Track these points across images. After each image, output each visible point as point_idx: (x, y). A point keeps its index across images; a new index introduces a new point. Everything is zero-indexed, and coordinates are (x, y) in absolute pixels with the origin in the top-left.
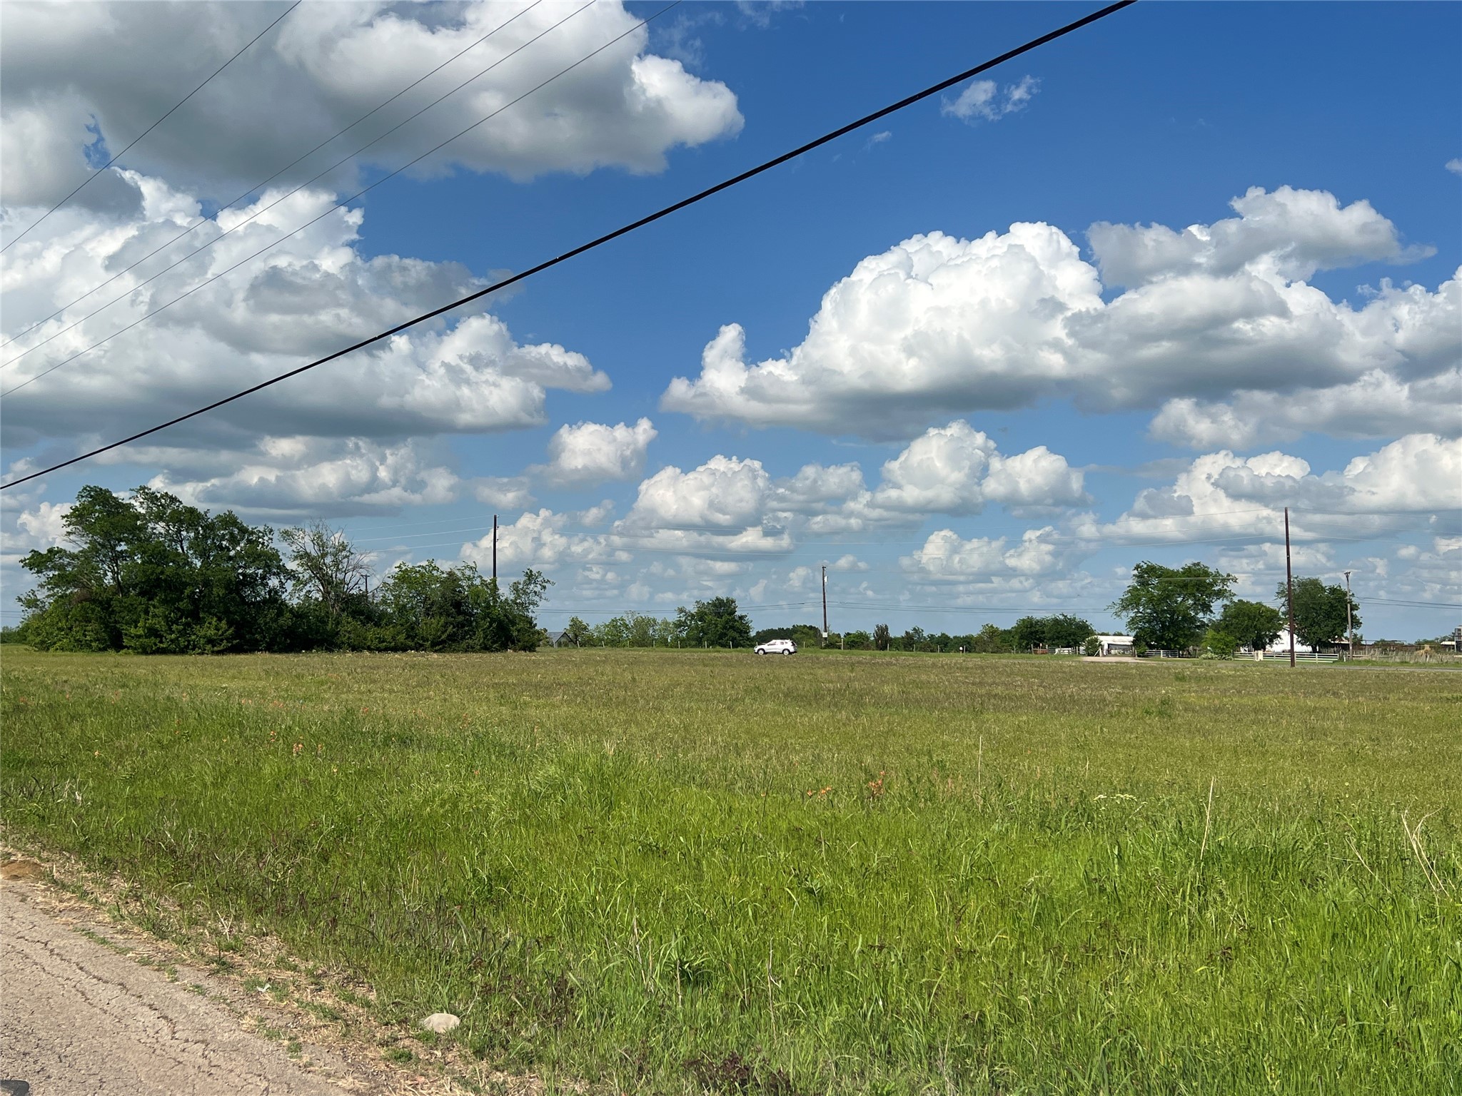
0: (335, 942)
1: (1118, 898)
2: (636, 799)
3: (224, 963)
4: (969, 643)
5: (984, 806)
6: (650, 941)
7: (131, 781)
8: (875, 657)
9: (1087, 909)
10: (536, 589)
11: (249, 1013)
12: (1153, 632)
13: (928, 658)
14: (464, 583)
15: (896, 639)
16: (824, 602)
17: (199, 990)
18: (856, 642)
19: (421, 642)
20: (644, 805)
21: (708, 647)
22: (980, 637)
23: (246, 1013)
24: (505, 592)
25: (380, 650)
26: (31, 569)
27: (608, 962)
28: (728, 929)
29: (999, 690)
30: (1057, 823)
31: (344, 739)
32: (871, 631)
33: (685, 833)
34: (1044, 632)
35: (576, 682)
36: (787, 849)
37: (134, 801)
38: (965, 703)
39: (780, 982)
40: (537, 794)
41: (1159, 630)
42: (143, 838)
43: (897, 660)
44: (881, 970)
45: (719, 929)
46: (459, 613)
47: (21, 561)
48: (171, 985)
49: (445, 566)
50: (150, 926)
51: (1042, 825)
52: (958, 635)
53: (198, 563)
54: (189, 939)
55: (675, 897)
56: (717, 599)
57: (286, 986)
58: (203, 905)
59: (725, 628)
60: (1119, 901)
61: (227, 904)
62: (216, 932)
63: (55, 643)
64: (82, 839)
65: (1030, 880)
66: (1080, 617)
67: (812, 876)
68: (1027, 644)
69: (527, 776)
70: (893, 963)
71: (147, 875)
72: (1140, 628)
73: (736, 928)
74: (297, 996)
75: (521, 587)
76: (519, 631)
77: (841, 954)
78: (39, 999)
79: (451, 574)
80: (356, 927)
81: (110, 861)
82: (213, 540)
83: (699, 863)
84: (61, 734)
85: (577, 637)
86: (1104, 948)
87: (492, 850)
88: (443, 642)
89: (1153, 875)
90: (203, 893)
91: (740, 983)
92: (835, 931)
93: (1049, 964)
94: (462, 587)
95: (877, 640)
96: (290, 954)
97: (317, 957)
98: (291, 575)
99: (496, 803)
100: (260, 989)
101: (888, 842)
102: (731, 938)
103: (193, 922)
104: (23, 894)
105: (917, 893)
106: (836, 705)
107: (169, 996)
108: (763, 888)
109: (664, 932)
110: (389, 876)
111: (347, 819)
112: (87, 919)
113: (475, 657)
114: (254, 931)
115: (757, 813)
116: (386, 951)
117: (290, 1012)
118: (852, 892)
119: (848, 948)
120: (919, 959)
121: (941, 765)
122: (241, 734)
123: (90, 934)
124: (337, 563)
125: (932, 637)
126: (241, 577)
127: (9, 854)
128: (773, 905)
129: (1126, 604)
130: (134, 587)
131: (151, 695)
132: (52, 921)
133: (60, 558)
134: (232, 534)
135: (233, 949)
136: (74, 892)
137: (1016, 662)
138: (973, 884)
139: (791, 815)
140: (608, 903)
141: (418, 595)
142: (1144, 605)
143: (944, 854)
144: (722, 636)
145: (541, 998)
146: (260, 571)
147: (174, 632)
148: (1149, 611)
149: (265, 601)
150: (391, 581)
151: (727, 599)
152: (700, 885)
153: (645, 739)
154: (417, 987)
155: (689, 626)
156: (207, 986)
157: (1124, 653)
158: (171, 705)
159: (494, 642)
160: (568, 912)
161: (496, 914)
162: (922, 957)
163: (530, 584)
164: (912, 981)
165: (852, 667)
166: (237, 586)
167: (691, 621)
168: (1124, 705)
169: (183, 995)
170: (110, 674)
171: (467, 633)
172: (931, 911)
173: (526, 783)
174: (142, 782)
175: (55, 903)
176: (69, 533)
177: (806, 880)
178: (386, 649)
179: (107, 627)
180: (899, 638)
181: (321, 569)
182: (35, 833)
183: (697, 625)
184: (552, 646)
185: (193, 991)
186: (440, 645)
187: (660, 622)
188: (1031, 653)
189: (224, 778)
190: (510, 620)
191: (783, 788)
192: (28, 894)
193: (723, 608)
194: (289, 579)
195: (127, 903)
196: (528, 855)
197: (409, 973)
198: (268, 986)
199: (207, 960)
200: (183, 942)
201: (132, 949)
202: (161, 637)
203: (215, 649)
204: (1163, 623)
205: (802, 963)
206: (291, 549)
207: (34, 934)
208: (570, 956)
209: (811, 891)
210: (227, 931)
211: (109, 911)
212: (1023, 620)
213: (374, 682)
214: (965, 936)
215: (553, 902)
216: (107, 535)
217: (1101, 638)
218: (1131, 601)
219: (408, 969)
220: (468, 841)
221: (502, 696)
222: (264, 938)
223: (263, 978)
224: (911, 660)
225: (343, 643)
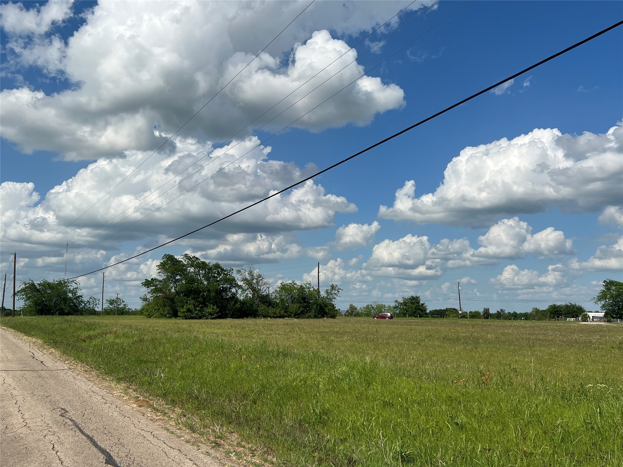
0: (259, 437)
1: (600, 432)
2: (380, 381)
3: (217, 444)
4: (526, 316)
5: (535, 388)
6: (388, 442)
7: (181, 369)
8: (483, 322)
9: (585, 436)
10: (335, 292)
11: (227, 464)
12: (614, 311)
13: (508, 323)
14: (306, 290)
15: (493, 314)
16: (460, 298)
17: (208, 454)
18: (475, 315)
19: (290, 314)
20: (383, 384)
21: (408, 317)
22: (532, 313)
23: (226, 464)
24: (323, 294)
25: (274, 317)
26: (145, 286)
27: (370, 451)
28: (421, 439)
29: (541, 337)
30: (570, 397)
31: (261, 353)
32: (481, 311)
33: (401, 397)
34: (561, 311)
35: (353, 332)
36: (446, 405)
37: (183, 378)
38: (525, 343)
39: (445, 463)
40: (339, 378)
41: (617, 310)
42: (186, 392)
43: (494, 323)
44: (490, 460)
45: (417, 439)
46: (305, 302)
47: (142, 283)
48: (197, 451)
49: (299, 283)
50: (189, 427)
51: (562, 398)
52: (521, 312)
53: (206, 283)
54: (204, 433)
55: (397, 425)
56: (412, 297)
57: (241, 454)
58: (209, 420)
59: (415, 309)
60: (601, 433)
61: (218, 420)
62: (214, 431)
63: (153, 315)
64: (164, 392)
65: (557, 422)
66: (578, 304)
67: (457, 417)
68: (554, 316)
69: (334, 371)
70: (495, 457)
71: (188, 407)
72: (607, 309)
73: (425, 438)
74: (245, 458)
75: (329, 291)
76: (329, 310)
77: (471, 452)
78: (150, 454)
79: (301, 286)
80: (267, 431)
81: (174, 401)
82: (211, 274)
83: (407, 409)
84: (156, 350)
85: (352, 312)
86: (594, 454)
87: (321, 401)
88: (299, 314)
89: (617, 422)
90: (209, 415)
91: (427, 462)
92: (468, 441)
93: (568, 461)
94: (306, 291)
95: (484, 315)
96: (242, 441)
97: (252, 442)
98: (240, 287)
99: (322, 381)
100: (231, 455)
101: (491, 403)
102: (422, 443)
103: (205, 427)
104: (143, 413)
105: (505, 426)
106: (466, 343)
107: (197, 456)
108: (436, 422)
109: (394, 439)
110: (280, 411)
111: (263, 386)
112: (166, 423)
113: (312, 321)
114: (228, 431)
115: (432, 389)
116: (279, 441)
117: (243, 465)
118: (475, 425)
119: (474, 449)
120: (507, 455)
121: (515, 370)
122: (222, 351)
123: (167, 430)
124: (257, 282)
125: (509, 313)
126: (222, 288)
127: (138, 397)
128: (441, 429)
129: (600, 298)
130: (182, 292)
131: (189, 335)
132: (154, 424)
133: (156, 282)
134: (218, 271)
135: (220, 438)
136: (161, 413)
137: (548, 324)
138: (531, 423)
139: (448, 390)
140: (369, 425)
141: (289, 295)
142: (608, 299)
143: (517, 409)
144: (415, 312)
145: (342, 464)
146: (228, 286)
147: (196, 310)
148: (611, 301)
149: (230, 298)
150: (278, 289)
151: (416, 296)
152: (408, 420)
153: (383, 356)
154: (292, 457)
155: (400, 308)
156: (211, 452)
157: (600, 320)
158: (196, 339)
159: (319, 314)
160: (353, 428)
161: (323, 428)
162: (508, 455)
163: (333, 290)
164: (504, 465)
165: (473, 326)
166: (219, 292)
167: (401, 306)
168: (601, 344)
169: (201, 456)
170: (173, 327)
171: (308, 310)
172: (512, 435)
173: (333, 373)
174: (186, 370)
175: (155, 417)
176: (159, 272)
177: (455, 419)
178: (276, 317)
179: (172, 308)
180: (494, 314)
181: (252, 285)
182: (147, 389)
183: (404, 308)
184: (342, 316)
185: (205, 454)
186: (297, 315)
187: (387, 306)
188: (555, 320)
189: (216, 368)
190: (325, 305)
191: (443, 379)
192: (145, 413)
193: (415, 300)
194: (240, 288)
195: (181, 418)
196: (336, 404)
197: (289, 451)
198: (234, 453)
199: (211, 442)
200: (202, 434)
201: (183, 436)
202: (192, 312)
203: (212, 317)
204: (619, 307)
205: (454, 455)
206: (241, 277)
207: (147, 429)
208: (354, 447)
209: (457, 424)
210: (218, 430)
211: (174, 421)
212: (551, 306)
213: (272, 330)
214: (528, 446)
215: (346, 424)
216: (173, 273)
217: (589, 313)
218: (602, 296)
219: (288, 449)
220: (311, 397)
221: (323, 337)
222: (232, 434)
223: (232, 450)
224: (500, 324)
225: (260, 314)
